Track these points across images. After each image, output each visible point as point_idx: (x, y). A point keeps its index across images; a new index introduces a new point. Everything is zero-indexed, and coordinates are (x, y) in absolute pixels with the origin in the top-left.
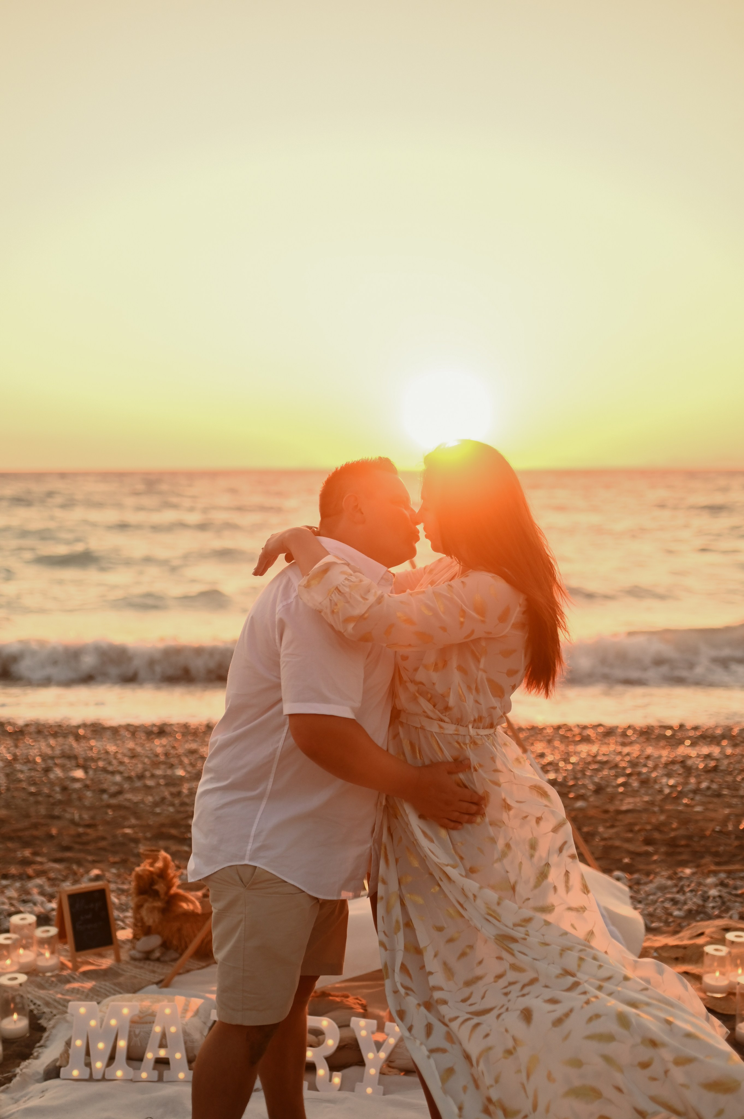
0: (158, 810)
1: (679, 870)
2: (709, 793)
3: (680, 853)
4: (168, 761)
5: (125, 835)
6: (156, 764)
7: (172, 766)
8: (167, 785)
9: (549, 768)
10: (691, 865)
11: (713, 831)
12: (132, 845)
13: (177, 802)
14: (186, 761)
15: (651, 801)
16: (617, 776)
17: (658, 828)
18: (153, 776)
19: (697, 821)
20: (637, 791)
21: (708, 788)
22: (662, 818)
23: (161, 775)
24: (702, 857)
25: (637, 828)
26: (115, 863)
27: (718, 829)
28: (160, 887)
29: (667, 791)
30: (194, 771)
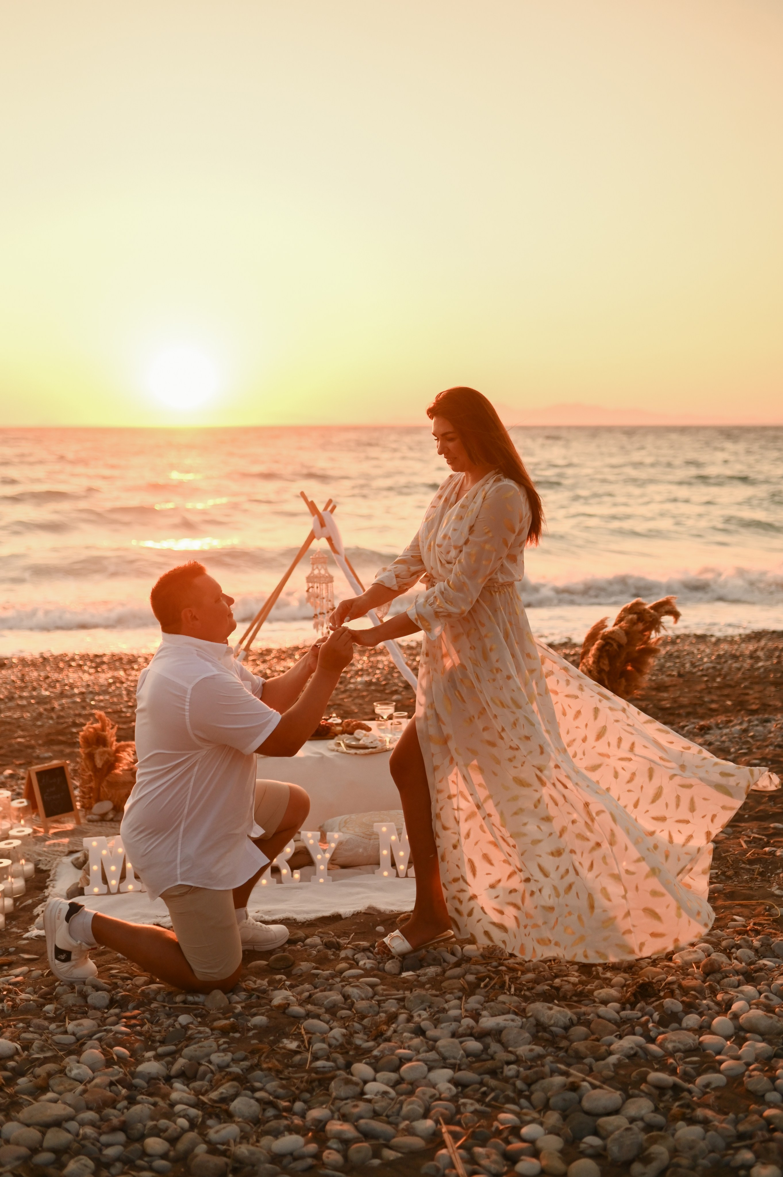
0: (39, 723)
5: (19, 743)
6: (18, 688)
12: (30, 751)
13: (54, 716)
18: (21, 697)
23: (29, 696)
26: (21, 765)
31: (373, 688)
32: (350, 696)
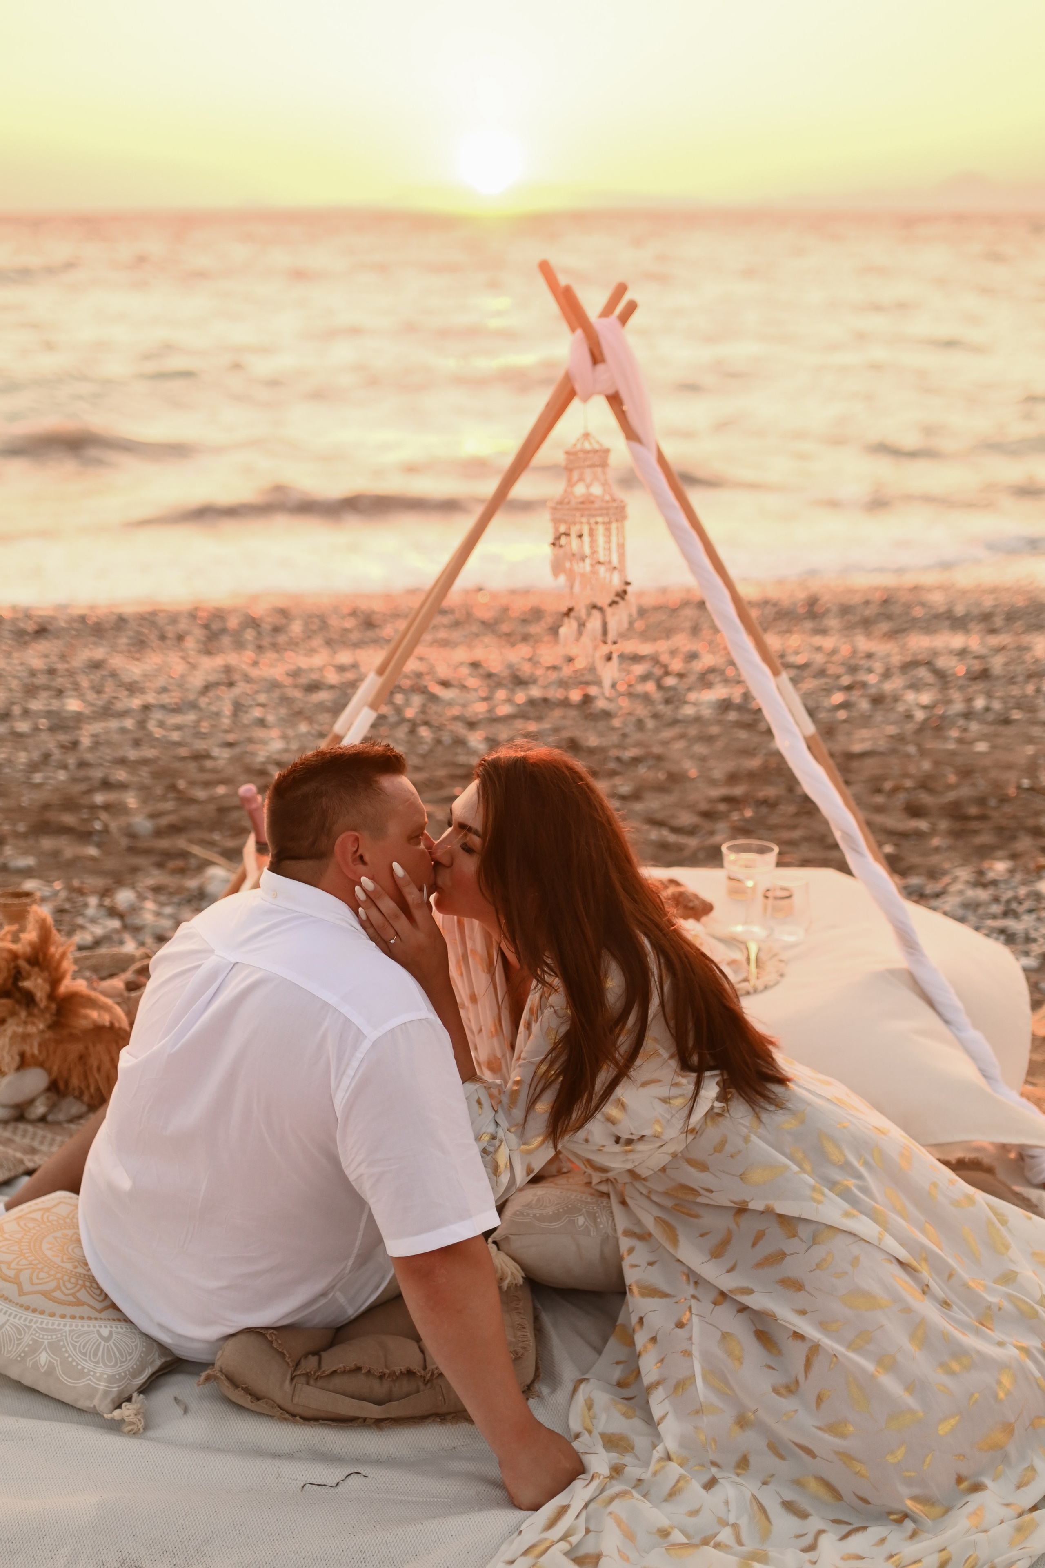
0: (38, 778)
1: (986, 865)
2: (990, 717)
3: (976, 832)
4: (53, 684)
6: (31, 691)
7: (60, 693)
8: (52, 729)
9: (711, 677)
10: (1000, 853)
11: (1019, 787)
13: (71, 761)
14: (85, 682)
15: (899, 734)
16: (828, 691)
17: (925, 784)
18: (26, 713)
19: (985, 770)
20: (870, 717)
21: (987, 709)
22: (926, 765)
23: (41, 711)
24: (1013, 838)
25: (888, 785)
27: (1026, 783)
28: (36, 984)
29: (920, 715)
30: (100, 703)
31: (732, 716)
32: (682, 736)
